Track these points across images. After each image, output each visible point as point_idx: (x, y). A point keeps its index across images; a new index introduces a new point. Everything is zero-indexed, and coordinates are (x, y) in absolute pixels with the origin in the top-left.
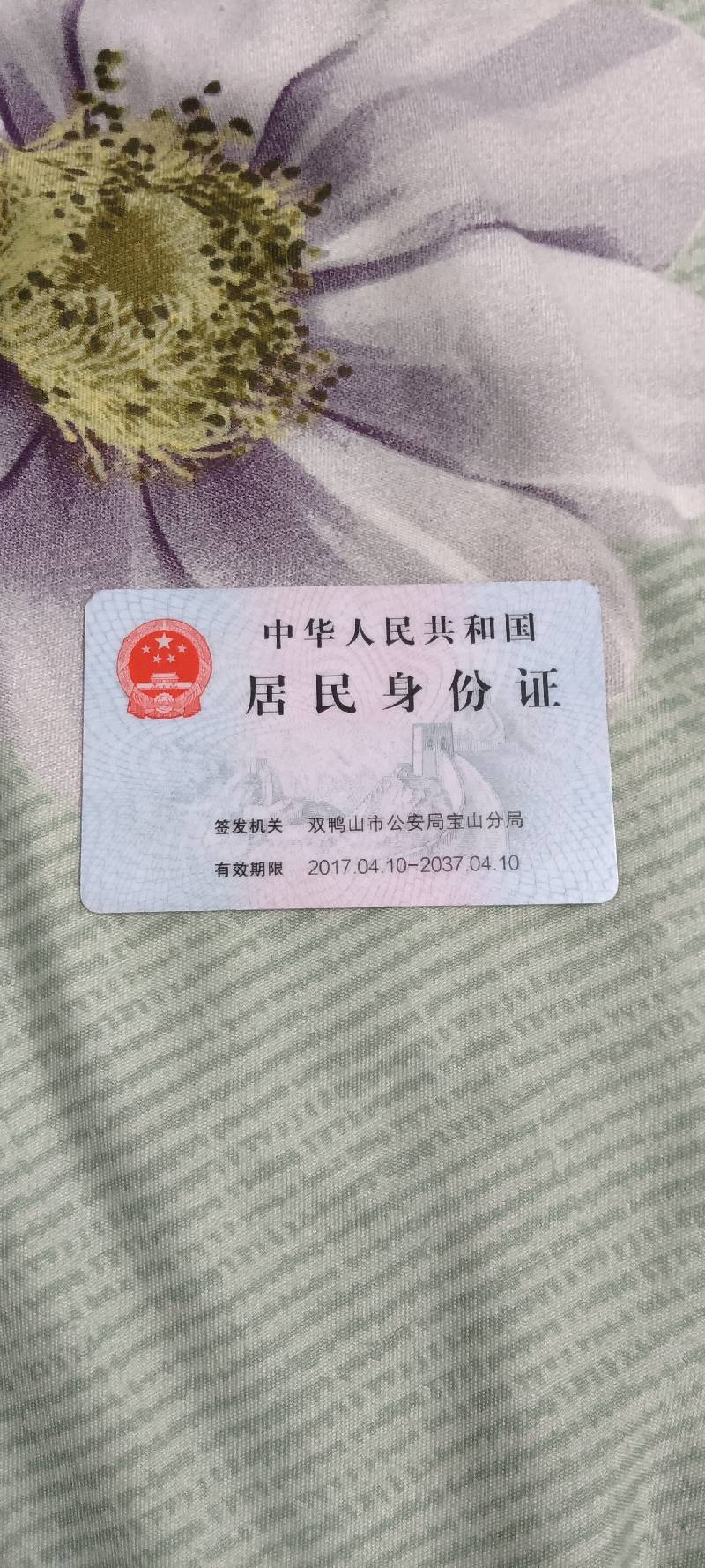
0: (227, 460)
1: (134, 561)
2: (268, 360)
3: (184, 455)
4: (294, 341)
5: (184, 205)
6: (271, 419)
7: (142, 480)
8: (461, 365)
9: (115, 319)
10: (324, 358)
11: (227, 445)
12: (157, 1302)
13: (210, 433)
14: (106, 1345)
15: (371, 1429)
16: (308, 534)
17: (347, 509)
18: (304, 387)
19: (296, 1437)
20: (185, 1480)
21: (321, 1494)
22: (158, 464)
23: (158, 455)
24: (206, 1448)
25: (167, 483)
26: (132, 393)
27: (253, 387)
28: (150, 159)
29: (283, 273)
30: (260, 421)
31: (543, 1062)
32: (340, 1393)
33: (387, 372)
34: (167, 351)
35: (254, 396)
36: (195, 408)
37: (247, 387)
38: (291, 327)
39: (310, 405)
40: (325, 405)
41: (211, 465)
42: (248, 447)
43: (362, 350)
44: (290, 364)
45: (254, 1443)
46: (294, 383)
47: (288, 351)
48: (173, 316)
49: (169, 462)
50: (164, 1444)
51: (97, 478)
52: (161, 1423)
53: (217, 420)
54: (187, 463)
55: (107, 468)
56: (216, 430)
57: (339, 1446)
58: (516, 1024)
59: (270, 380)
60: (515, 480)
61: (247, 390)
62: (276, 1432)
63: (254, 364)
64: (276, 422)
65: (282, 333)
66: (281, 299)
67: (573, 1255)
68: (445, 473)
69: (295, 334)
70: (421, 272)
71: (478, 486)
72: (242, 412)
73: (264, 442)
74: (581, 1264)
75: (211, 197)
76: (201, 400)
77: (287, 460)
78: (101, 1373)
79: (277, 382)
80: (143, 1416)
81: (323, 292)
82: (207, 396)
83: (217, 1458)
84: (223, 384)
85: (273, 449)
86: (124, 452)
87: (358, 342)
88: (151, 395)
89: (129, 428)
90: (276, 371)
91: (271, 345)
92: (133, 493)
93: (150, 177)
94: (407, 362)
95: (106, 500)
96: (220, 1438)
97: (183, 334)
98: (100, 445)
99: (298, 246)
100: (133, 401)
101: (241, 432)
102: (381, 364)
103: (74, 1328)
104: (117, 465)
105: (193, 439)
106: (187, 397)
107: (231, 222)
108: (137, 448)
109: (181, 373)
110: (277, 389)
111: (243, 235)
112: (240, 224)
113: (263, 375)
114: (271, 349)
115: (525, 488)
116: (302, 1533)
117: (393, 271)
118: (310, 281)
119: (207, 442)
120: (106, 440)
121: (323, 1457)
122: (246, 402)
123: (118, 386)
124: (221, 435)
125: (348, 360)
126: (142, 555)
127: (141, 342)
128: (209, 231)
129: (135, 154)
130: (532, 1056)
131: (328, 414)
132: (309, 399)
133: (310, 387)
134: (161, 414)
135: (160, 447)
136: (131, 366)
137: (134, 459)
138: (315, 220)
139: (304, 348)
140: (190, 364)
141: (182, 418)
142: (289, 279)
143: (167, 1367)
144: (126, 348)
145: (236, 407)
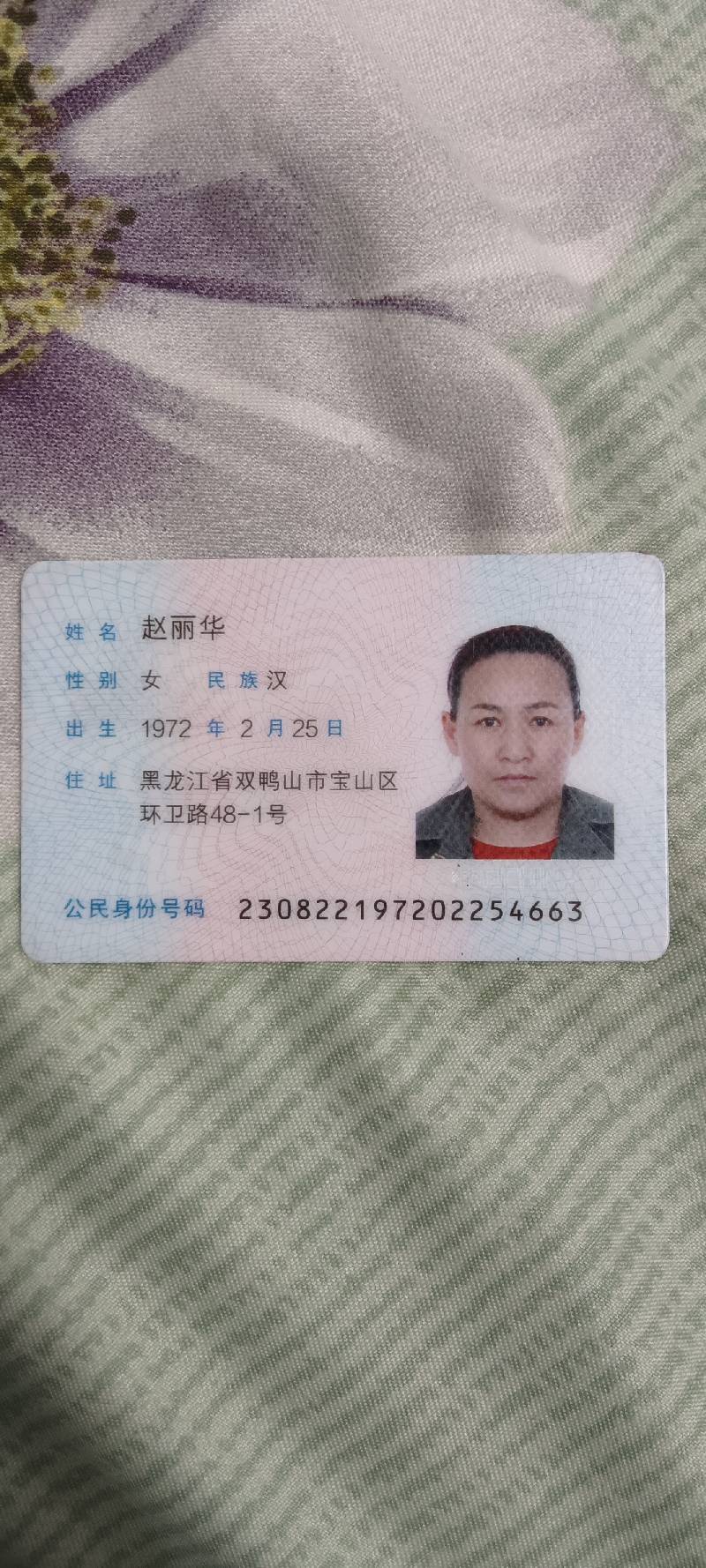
0: (17, 372)
2: (29, 231)
4: (55, 196)
6: (54, 303)
8: (264, 168)
10: (96, 206)
11: (12, 352)
16: (142, 436)
17: (179, 392)
18: (83, 251)
20: (307, 1521)
27: (22, 270)
29: (16, 113)
30: (43, 310)
33: (178, 202)
35: (25, 281)
37: (15, 271)
38: (46, 180)
39: (97, 273)
40: (115, 267)
42: (38, 348)
43: (140, 182)
44: (59, 228)
45: (368, 1464)
46: (70, 249)
47: (51, 211)
50: (274, 1493)
57: (462, 1451)
59: (39, 255)
60: (365, 295)
61: (17, 277)
63: (14, 241)
64: (62, 307)
65: (38, 191)
66: (23, 148)
68: (282, 310)
69: (53, 187)
70: (182, 61)
71: (327, 317)
72: (17, 306)
73: (55, 335)
77: (88, 351)
78: (187, 1444)
79: (50, 255)
81: (71, 122)
83: (334, 1486)
85: (69, 342)
87: (132, 174)
90: (44, 241)
91: (28, 210)
94: (195, 181)
96: (331, 1468)
99: (24, 71)
101: (23, 331)
102: (168, 194)
103: (144, 1405)
110: (52, 264)
113: (29, 251)
114: (29, 214)
115: (381, 302)
116: (446, 1536)
117: (149, 68)
118: (52, 112)
122: (18, 291)
125: (128, 200)
131: (123, 277)
132: (93, 264)
133: (90, 249)
138: (35, 29)
139: (69, 202)
142: (26, 119)
143: (254, 1413)
145: (8, 301)
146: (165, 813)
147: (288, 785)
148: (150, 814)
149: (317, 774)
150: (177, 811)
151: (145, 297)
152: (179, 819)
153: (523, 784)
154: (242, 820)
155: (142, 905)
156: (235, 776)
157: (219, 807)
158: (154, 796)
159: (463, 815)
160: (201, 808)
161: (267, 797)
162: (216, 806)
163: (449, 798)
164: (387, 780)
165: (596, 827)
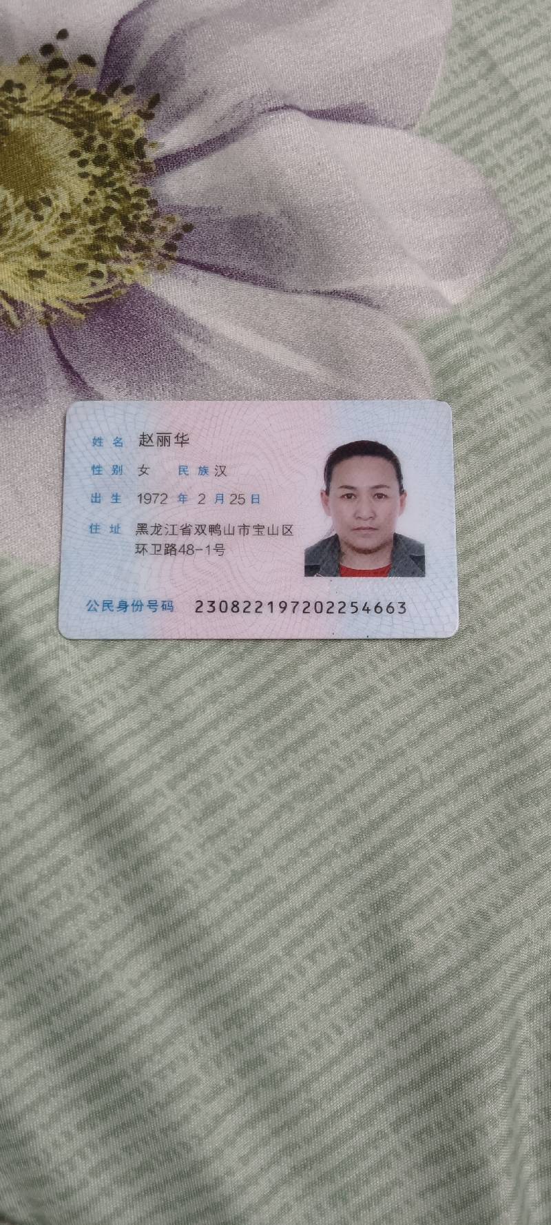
0: (109, 302)
1: (49, 382)
2: (130, 228)
3: (76, 302)
4: (148, 211)
5: (53, 123)
6: (138, 269)
7: (48, 324)
8: (272, 210)
9: (12, 210)
10: (172, 220)
11: (108, 291)
12: (142, 918)
13: (93, 284)
14: (108, 955)
15: (314, 989)
16: (176, 347)
17: (203, 327)
18: (159, 243)
19: (257, 1004)
20: (180, 1047)
21: (282, 1044)
22: (57, 311)
23: (56, 305)
24: (194, 1022)
25: (66, 323)
26: (32, 262)
27: (122, 248)
28: (23, 94)
29: (132, 163)
30: (130, 272)
31: (404, 704)
32: (287, 966)
33: (219, 224)
34: (55, 229)
35: (122, 254)
36: (80, 267)
37: (117, 247)
38: (144, 201)
39: (165, 256)
40: (177, 254)
41: (98, 307)
42: (123, 291)
43: (199, 210)
44: (147, 228)
45: (228, 1012)
46: (151, 241)
47: (144, 219)
48: (54, 204)
49: (65, 309)
50: (161, 1022)
51: (13, 326)
52: (157, 1008)
53: (97, 274)
54: (79, 308)
55: (19, 317)
56: (98, 281)
57: (291, 1006)
58: (382, 679)
59: (133, 242)
60: (322, 289)
61: (118, 251)
62: (244, 1002)
63: (120, 231)
64: (141, 271)
65: (138, 207)
66: (133, 183)
67: (445, 840)
68: (272, 291)
69: (147, 206)
70: (233, 148)
71: (297, 298)
72: (115, 267)
73: (135, 286)
74: (452, 844)
75: (72, 115)
76: (83, 261)
77: (154, 297)
78: (107, 976)
79: (138, 242)
80: (144, 1003)
81: (164, 173)
82: (88, 258)
83: (203, 1028)
84: (98, 248)
85: (143, 291)
86: (31, 304)
87: (194, 205)
88: (45, 262)
89: (32, 287)
90: (137, 234)
91: (131, 216)
92: (41, 333)
93: (24, 106)
94: (233, 214)
95: (22, 342)
96: (203, 1013)
97: (64, 216)
98: (12, 301)
99: (141, 143)
100: (33, 268)
101: (117, 281)
102: (214, 219)
103: (82, 945)
104: (27, 315)
105: (82, 290)
106: (72, 260)
107: (89, 131)
108: (40, 301)
109: (67, 243)
110: (139, 247)
111: (100, 140)
112: (96, 132)
113: (128, 238)
114: (131, 219)
115: (331, 293)
116: (272, 1076)
117: (213, 150)
118: (153, 165)
119: (92, 291)
120: (17, 298)
121: (281, 1016)
122: (117, 259)
123: (19, 259)
124: (102, 285)
125: (189, 219)
126: (54, 378)
127: (33, 225)
128: (75, 140)
129: (11, 92)
130: (396, 701)
131: (180, 260)
132: (164, 251)
133: (163, 243)
134: (56, 275)
135: (57, 298)
136: (29, 243)
137: (39, 309)
138: (152, 122)
139: (156, 215)
140: (71, 237)
141: (71, 275)
142: (138, 168)
143: (156, 966)
144: (23, 230)
145: (111, 263)
146: (150, 549)
147: (227, 532)
148: (141, 549)
149: (244, 526)
150: (158, 548)
151: (192, 273)
152: (159, 553)
153: (370, 532)
154: (197, 553)
155: (135, 603)
156: (194, 527)
157: (184, 546)
158: (144, 538)
159: (333, 551)
160: (173, 546)
161: (213, 539)
163: (324, 541)
164: (287, 530)
165: (413, 558)
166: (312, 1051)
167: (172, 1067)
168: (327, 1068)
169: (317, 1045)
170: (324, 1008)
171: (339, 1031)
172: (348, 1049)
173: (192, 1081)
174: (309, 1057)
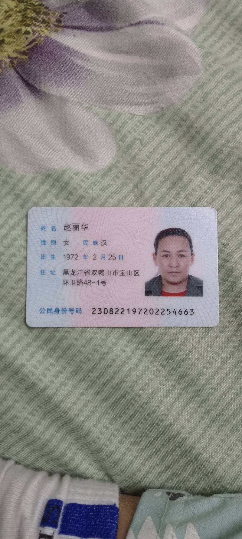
0: (36, 46)
1: (21, 93)
2: (38, 14)
3: (22, 50)
6: (46, 30)
7: (13, 66)
11: (34, 40)
13: (27, 38)
15: (203, 338)
16: (73, 64)
17: (84, 54)
18: (53, 20)
19: (179, 349)
20: (148, 375)
21: (194, 365)
22: (15, 58)
23: (14, 55)
24: (152, 363)
25: (21, 63)
27: (36, 21)
30: (42, 31)
35: (37, 24)
36: (18, 31)
37: (34, 21)
39: (57, 26)
40: (62, 24)
41: (32, 50)
42: (42, 39)
44: (46, 14)
45: (167, 355)
46: (49, 19)
49: (19, 56)
50: (138, 366)
53: (27, 33)
54: (24, 53)
56: (28, 36)
57: (194, 347)
59: (40, 19)
60: (133, 22)
61: (34, 23)
62: (172, 349)
63: (33, 15)
64: (48, 32)
68: (111, 32)
71: (123, 30)
72: (35, 29)
73: (47, 37)
76: (19, 28)
77: (57, 42)
78: (110, 349)
79: (43, 19)
80: (129, 358)
82: (21, 26)
83: (157, 364)
84: (25, 21)
85: (51, 39)
86: (3, 59)
90: (42, 16)
92: (12, 72)
94: (84, 2)
96: (155, 358)
97: (6, 12)
101: (37, 35)
102: (76, 7)
103: (96, 338)
105: (22, 43)
106: (14, 29)
108: (7, 56)
109: (10, 22)
113: (38, 18)
115: (138, 23)
116: (192, 380)
119: (27, 42)
121: (190, 353)
124: (31, 38)
126: (23, 91)
131: (65, 27)
132: (56, 23)
133: (55, 19)
134: (9, 39)
135: (14, 52)
137: (8, 60)
141: (16, 37)
143: (131, 341)
145: (32, 27)
153: (176, 274)
155: (63, 309)
157: (86, 281)
159: (159, 283)
162: (85, 280)
165: (197, 287)
166: (208, 366)
167: (147, 385)
168: (217, 372)
169: (209, 362)
170: (209, 346)
171: (219, 355)
172: (224, 362)
173: (157, 390)
174: (207, 368)
